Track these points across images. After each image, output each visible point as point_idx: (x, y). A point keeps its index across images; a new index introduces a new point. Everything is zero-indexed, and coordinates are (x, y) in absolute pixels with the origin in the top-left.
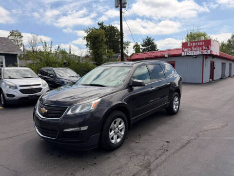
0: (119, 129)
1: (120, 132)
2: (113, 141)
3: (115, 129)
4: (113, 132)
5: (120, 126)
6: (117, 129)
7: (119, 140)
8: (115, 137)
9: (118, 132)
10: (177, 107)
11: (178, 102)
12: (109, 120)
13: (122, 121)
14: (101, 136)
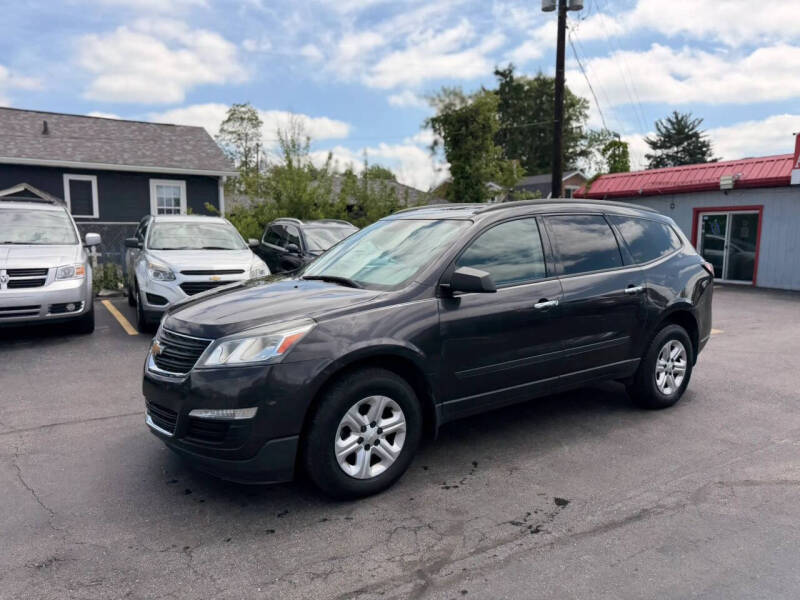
0: (380, 431)
1: (384, 441)
2: (352, 470)
3: (364, 429)
4: (353, 438)
5: (384, 423)
6: (371, 432)
7: (377, 470)
8: (364, 456)
9: (377, 442)
10: (679, 381)
11: (683, 363)
12: (336, 397)
13: (395, 405)
14: (303, 444)
